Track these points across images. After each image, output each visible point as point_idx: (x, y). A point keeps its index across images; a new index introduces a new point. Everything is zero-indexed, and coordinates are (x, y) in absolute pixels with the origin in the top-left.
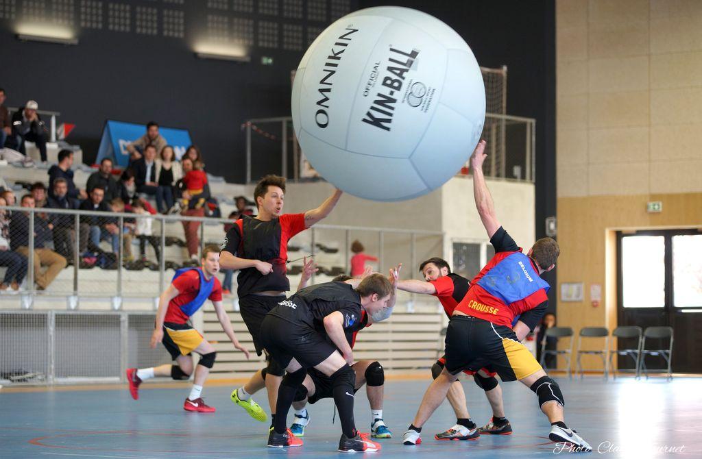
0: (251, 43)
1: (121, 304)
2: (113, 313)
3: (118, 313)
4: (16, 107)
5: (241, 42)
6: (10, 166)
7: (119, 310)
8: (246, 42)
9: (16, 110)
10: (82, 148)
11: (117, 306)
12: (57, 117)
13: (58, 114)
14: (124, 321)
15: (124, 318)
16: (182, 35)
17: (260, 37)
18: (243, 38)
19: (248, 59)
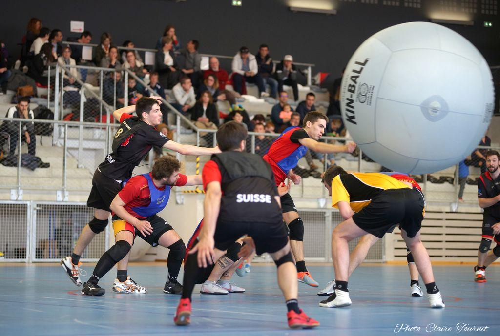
0: (475, 11)
1: (326, 204)
2: (319, 210)
3: (324, 210)
4: (278, 60)
5: (467, 10)
6: (267, 103)
7: (323, 208)
8: (471, 10)
9: (279, 62)
10: (329, 90)
11: (322, 205)
12: (312, 68)
13: (313, 65)
14: (328, 216)
15: (328, 214)
16: (419, 6)
17: (483, 6)
18: (469, 8)
19: (472, 24)
